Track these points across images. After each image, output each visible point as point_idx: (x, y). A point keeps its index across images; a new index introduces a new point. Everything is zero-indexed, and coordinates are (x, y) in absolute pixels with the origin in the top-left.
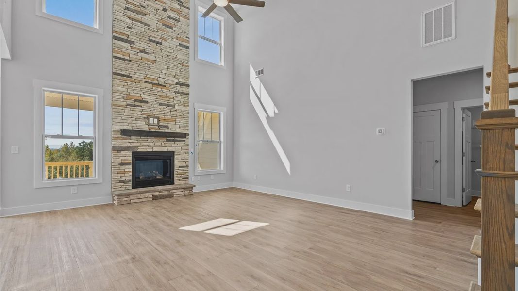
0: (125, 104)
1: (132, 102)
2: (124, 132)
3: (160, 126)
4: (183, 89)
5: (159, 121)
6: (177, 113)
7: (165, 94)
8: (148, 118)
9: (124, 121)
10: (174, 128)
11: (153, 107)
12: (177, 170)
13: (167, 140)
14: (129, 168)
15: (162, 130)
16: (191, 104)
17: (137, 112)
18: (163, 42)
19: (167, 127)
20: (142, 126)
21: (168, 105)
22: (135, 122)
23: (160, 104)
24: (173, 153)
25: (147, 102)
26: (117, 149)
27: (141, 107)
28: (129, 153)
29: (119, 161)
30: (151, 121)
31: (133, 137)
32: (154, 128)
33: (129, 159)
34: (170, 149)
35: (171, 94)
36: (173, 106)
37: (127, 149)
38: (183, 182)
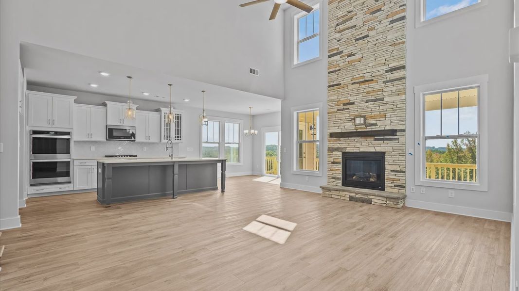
0: (336, 110)
1: (341, 107)
3: (367, 125)
4: (397, 74)
5: (365, 119)
6: (386, 107)
7: (372, 89)
8: (354, 119)
9: (335, 125)
10: (384, 125)
11: (361, 106)
12: (388, 175)
13: (375, 140)
14: (340, 167)
15: (369, 129)
16: (409, 92)
17: (346, 115)
19: (375, 125)
20: (350, 127)
21: (376, 100)
22: (343, 125)
23: (368, 101)
24: (383, 153)
25: (353, 103)
26: (331, 150)
27: (348, 109)
28: (340, 154)
29: (332, 160)
30: (358, 121)
31: (341, 139)
32: (360, 128)
33: (340, 159)
34: (379, 149)
35: (380, 85)
36: (383, 99)
37: (337, 149)
38: (395, 190)
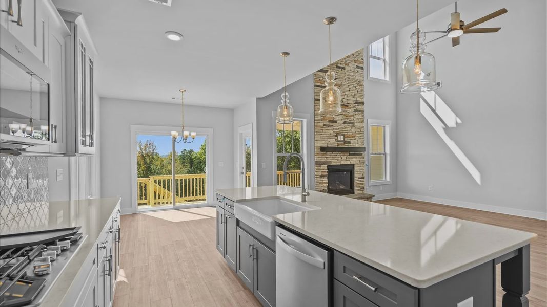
0: (322, 125)
1: (326, 123)
2: (323, 149)
3: (345, 142)
4: (360, 107)
5: (344, 137)
6: (356, 130)
7: (348, 113)
8: (337, 136)
9: (323, 139)
10: (354, 144)
11: (340, 127)
12: (357, 181)
13: (350, 155)
14: (326, 180)
15: (347, 145)
16: (365, 121)
17: (329, 131)
18: (346, 67)
19: (349, 142)
20: (333, 143)
21: (350, 123)
22: (329, 140)
23: (345, 123)
24: (353, 165)
25: (336, 122)
26: (318, 164)
27: (332, 126)
28: (325, 167)
29: (320, 173)
30: (340, 138)
31: (328, 153)
32: (341, 145)
33: (326, 172)
34: (352, 162)
35: (352, 113)
36: (353, 123)
37: (324, 163)
38: (361, 192)
